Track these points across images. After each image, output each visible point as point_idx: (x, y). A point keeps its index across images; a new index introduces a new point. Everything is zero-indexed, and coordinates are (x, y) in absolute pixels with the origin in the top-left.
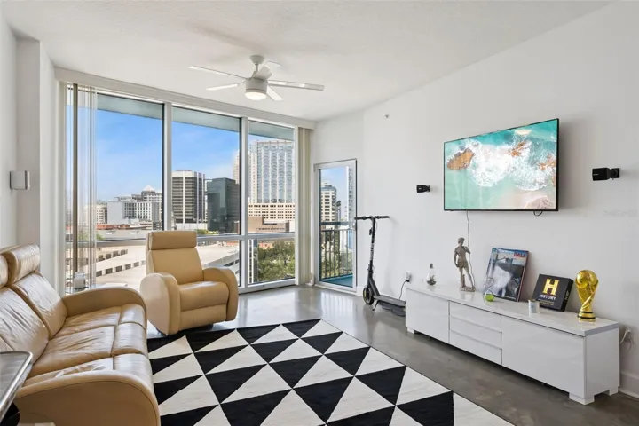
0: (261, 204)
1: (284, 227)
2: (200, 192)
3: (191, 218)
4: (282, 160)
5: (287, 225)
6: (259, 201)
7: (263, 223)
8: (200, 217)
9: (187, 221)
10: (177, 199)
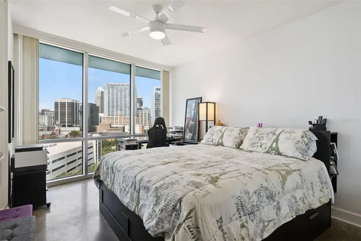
0: (110, 117)
1: (122, 129)
2: (76, 110)
3: (70, 124)
4: (121, 94)
5: (124, 128)
6: (109, 115)
7: (111, 127)
8: (76, 123)
9: (69, 126)
10: (63, 114)
